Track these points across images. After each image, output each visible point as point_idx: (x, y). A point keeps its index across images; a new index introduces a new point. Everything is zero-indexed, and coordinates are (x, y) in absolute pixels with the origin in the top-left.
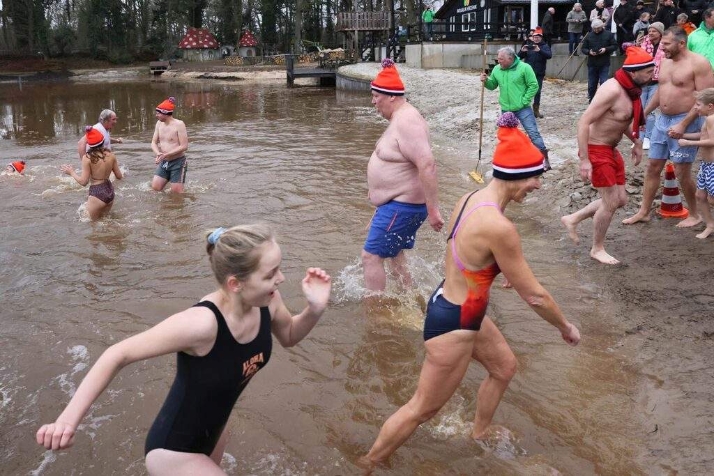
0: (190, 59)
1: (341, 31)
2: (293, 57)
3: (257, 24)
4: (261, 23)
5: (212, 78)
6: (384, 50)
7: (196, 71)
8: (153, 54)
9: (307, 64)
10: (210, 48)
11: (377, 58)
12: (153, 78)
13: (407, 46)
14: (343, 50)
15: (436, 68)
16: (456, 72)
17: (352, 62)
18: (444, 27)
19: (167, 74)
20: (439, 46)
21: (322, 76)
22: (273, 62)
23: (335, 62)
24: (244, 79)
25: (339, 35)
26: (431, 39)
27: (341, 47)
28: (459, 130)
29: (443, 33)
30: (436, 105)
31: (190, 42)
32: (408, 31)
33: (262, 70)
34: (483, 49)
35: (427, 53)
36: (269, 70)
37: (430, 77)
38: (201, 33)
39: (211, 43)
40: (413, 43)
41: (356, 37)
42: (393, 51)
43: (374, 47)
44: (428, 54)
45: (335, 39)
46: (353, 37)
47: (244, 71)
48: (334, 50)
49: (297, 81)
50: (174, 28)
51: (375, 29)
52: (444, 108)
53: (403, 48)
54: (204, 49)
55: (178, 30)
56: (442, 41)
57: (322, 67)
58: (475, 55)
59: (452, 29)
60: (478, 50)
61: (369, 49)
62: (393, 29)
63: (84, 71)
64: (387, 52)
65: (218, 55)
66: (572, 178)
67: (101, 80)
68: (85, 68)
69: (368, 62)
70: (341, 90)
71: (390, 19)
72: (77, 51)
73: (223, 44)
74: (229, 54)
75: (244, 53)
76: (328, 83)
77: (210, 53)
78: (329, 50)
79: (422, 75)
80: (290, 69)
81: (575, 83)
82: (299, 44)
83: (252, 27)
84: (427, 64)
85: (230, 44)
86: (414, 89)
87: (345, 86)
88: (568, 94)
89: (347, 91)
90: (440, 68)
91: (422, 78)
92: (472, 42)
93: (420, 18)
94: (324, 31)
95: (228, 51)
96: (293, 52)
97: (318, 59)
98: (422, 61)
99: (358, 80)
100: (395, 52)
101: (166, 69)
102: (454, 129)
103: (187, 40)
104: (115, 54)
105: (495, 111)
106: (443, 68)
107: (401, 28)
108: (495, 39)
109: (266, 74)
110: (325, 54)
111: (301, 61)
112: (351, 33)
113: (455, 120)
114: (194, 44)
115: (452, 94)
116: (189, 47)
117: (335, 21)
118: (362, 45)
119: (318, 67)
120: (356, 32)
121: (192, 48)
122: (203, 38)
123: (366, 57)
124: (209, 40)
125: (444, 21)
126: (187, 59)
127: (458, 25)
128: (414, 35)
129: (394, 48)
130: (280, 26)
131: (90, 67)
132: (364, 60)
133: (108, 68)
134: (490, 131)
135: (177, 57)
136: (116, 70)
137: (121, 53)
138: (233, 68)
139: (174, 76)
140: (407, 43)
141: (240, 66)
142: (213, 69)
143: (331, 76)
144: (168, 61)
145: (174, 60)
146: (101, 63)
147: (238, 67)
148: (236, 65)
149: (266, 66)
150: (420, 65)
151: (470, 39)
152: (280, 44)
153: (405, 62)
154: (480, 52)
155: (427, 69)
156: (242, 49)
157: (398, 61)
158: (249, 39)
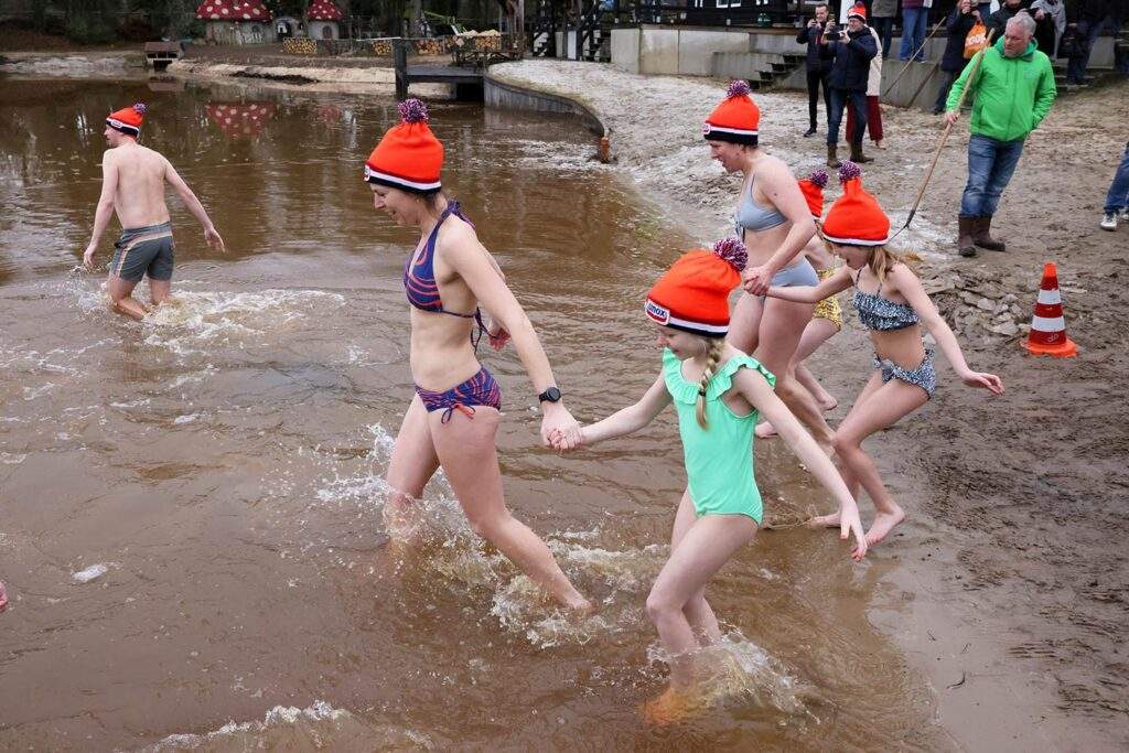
0: (218, 39)
2: (407, 44)
5: (260, 76)
6: (572, 36)
7: (231, 62)
8: (149, 28)
9: (432, 58)
10: (254, 20)
11: (559, 51)
12: (152, 73)
13: (613, 32)
14: (497, 34)
15: (665, 75)
16: (701, 83)
17: (514, 57)
19: (177, 66)
20: (674, 33)
21: (459, 81)
22: (371, 51)
23: (482, 55)
24: (318, 81)
26: (659, 19)
27: (495, 27)
28: (698, 189)
29: (682, 9)
30: (661, 143)
31: (217, 8)
32: (617, 2)
33: (350, 65)
34: (753, 41)
35: (650, 45)
36: (364, 66)
37: (654, 91)
39: (257, 12)
40: (624, 25)
41: (521, 10)
42: (588, 41)
43: (555, 30)
44: (651, 48)
45: (484, 12)
46: (516, 11)
47: (319, 66)
48: (484, 34)
49: (413, 88)
52: (674, 149)
53: (606, 35)
54: (242, 21)
56: (679, 24)
57: (459, 64)
58: (737, 53)
60: (743, 43)
61: (545, 35)
63: (25, 54)
64: (577, 40)
65: (271, 35)
67: (58, 73)
68: (30, 50)
69: (544, 57)
70: (493, 108)
72: (9, 17)
73: (277, 15)
74: (289, 34)
75: (317, 31)
76: (469, 95)
77: (255, 30)
78: (473, 33)
79: (641, 87)
80: (401, 67)
81: (912, 112)
82: (418, 19)
84: (649, 67)
85: (291, 15)
86: (623, 112)
87: (501, 101)
89: (504, 110)
90: (672, 75)
91: (639, 91)
92: (735, 27)
95: (289, 27)
96: (406, 34)
97: (453, 49)
98: (640, 60)
99: (523, 90)
100: (592, 40)
101: (174, 56)
102: (687, 186)
103: (212, 3)
104: (80, 25)
106: (679, 75)
108: (774, 25)
109: (357, 74)
110: (464, 39)
111: (421, 51)
112: (513, 4)
113: (691, 171)
114: (225, 11)
115: (691, 124)
116: (214, 16)
118: (533, 26)
119: (453, 65)
120: (522, 2)
121: (222, 19)
122: (241, 2)
123: (540, 49)
124: (253, 4)
126: (213, 39)
128: (627, 11)
129: (591, 34)
131: (37, 49)
132: (536, 55)
133: (66, 51)
135: (195, 35)
136: (82, 55)
137: (91, 24)
138: (298, 59)
139: (191, 71)
140: (612, 25)
141: (311, 56)
142: (262, 61)
143: (475, 81)
144: (178, 42)
145: (190, 40)
146: (55, 40)
147: (307, 59)
148: (304, 55)
149: (359, 58)
150: (636, 68)
151: (729, 22)
152: (384, 17)
153: (609, 60)
154: (747, 49)
155: (648, 75)
156: (313, 24)
157: (596, 59)
158: (326, 7)
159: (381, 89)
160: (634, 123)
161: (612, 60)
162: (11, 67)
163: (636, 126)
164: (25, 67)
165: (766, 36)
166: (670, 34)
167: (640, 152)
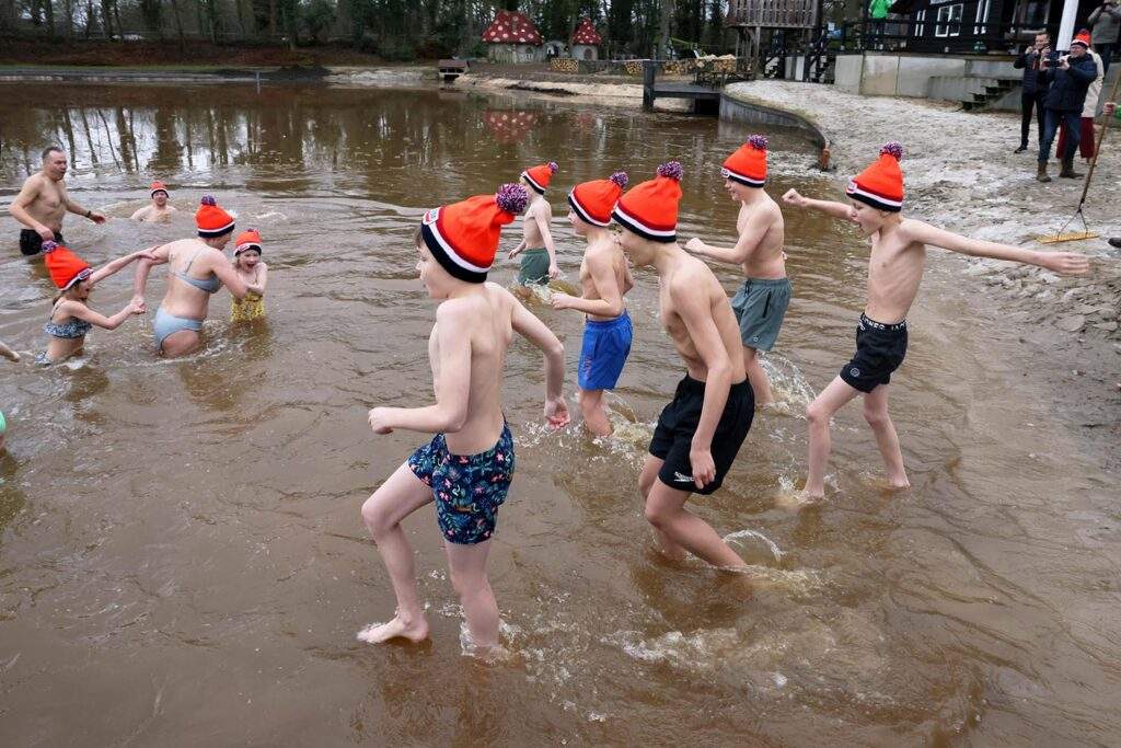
0: (497, 58)
1: (733, 27)
2: (655, 65)
3: (602, 9)
4: (608, 7)
5: (529, 89)
6: (801, 61)
7: (507, 78)
8: (442, 48)
9: (676, 78)
10: (529, 43)
11: (788, 74)
12: (442, 85)
13: (838, 57)
14: (734, 58)
15: (884, 96)
16: (917, 104)
17: (748, 78)
18: (904, 29)
19: (463, 79)
20: (894, 59)
21: (697, 97)
22: (623, 71)
23: (720, 76)
24: (578, 94)
25: (731, 33)
26: (881, 47)
27: (732, 52)
29: (902, 38)
31: (499, 33)
32: (844, 31)
33: (605, 82)
34: (969, 66)
35: (871, 70)
36: (617, 82)
37: (872, 109)
38: (516, 19)
39: (531, 36)
40: (848, 52)
41: (757, 38)
42: (815, 64)
43: (785, 55)
44: (872, 72)
45: (723, 39)
46: (753, 37)
47: (579, 82)
48: (721, 58)
49: (659, 103)
50: (477, 11)
51: (789, 26)
53: (832, 61)
54: (519, 44)
55: (482, 13)
56: (899, 51)
57: (699, 83)
58: (952, 77)
59: (919, 31)
60: (959, 69)
61: (776, 59)
62: (820, 27)
63: (345, 68)
64: (805, 64)
65: (541, 55)
66: (1091, 288)
67: (368, 83)
68: (345, 65)
69: (773, 79)
70: (727, 121)
71: (815, 10)
72: (335, 38)
74: (556, 55)
75: (580, 53)
76: (706, 109)
77: (529, 51)
78: (713, 57)
79: (861, 106)
80: (649, 84)
82: (666, 45)
83: (595, 15)
84: (869, 88)
85: (559, 39)
86: (843, 127)
87: (734, 115)
88: (1110, 150)
89: (736, 123)
90: (890, 96)
91: (858, 110)
92: (952, 54)
93: (866, 12)
94: (707, 26)
95: (556, 49)
96: (655, 57)
97: (694, 70)
98: (862, 81)
99: (754, 106)
100: (818, 65)
101: (460, 71)
103: (495, 29)
104: (389, 46)
105: (974, 172)
106: (896, 96)
107: (831, 27)
108: (990, 53)
109: (611, 89)
110: (705, 62)
111: (667, 72)
112: (751, 32)
114: (505, 36)
116: (497, 39)
117: (726, 11)
118: (766, 51)
119: (693, 83)
120: (758, 29)
121: (503, 42)
122: (519, 27)
123: (771, 72)
124: (529, 30)
125: (907, 17)
126: (494, 58)
127: (930, 25)
128: (852, 40)
129: (818, 59)
130: (638, 15)
131: (354, 64)
132: (767, 77)
133: (378, 65)
134: (962, 203)
135: (479, 55)
136: (389, 69)
137: (398, 44)
138: (561, 76)
139: (474, 83)
140: (839, 52)
141: (573, 73)
142: (532, 76)
143: (713, 98)
144: (465, 60)
145: (475, 59)
146: (368, 57)
147: (570, 76)
148: (566, 73)
149: (613, 76)
150: (857, 89)
151: (947, 50)
152: (637, 42)
153: (832, 82)
154: (962, 74)
155: (868, 96)
156: (577, 47)
157: (821, 81)
158: (588, 33)
159: (630, 102)
160: (852, 137)
161: (835, 82)
162: (332, 78)
163: (855, 140)
164: (344, 78)
165: (981, 63)
166: (892, 60)
167: (858, 162)
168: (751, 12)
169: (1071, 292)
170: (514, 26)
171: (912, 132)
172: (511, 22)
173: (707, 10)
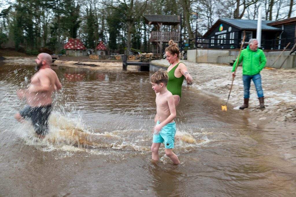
0: (70, 55)
1: (152, 42)
5: (82, 64)
7: (74, 61)
9: (133, 60)
10: (81, 50)
13: (188, 51)
14: (152, 54)
15: (204, 63)
16: (215, 65)
17: (158, 59)
19: (57, 62)
21: (142, 65)
22: (115, 58)
23: (149, 58)
24: (99, 66)
27: (152, 52)
28: (219, 89)
30: (205, 79)
33: (109, 62)
34: (230, 52)
35: (199, 55)
36: (113, 62)
37: (201, 67)
39: (82, 47)
40: (191, 49)
45: (148, 48)
46: (159, 46)
47: (100, 62)
48: (148, 54)
49: (128, 67)
52: (209, 80)
53: (186, 52)
54: (77, 50)
57: (142, 61)
58: (225, 56)
60: (227, 53)
62: (181, 42)
65: (85, 54)
67: (20, 63)
68: (12, 56)
70: (152, 72)
71: (179, 36)
73: (88, 48)
74: (91, 54)
75: (99, 53)
76: (145, 69)
77: (81, 52)
78: (145, 54)
79: (197, 66)
80: (125, 62)
81: (282, 70)
82: (128, 50)
84: (199, 61)
85: (91, 49)
87: (155, 70)
90: (206, 63)
92: (225, 49)
94: (142, 44)
95: (91, 52)
96: (125, 54)
97: (139, 58)
98: (197, 58)
101: (56, 59)
104: (29, 50)
106: (208, 63)
107: (185, 41)
108: (236, 49)
109: (111, 64)
110: (143, 55)
111: (130, 59)
112: (158, 43)
114: (72, 47)
116: (69, 48)
119: (140, 61)
120: (161, 43)
121: (71, 49)
122: (77, 44)
124: (80, 45)
126: (68, 55)
128: (192, 45)
131: (15, 56)
132: (164, 59)
134: (236, 90)
135: (63, 53)
136: (29, 58)
137: (33, 49)
139: (61, 63)
140: (188, 49)
141: (97, 60)
142: (83, 60)
143: (147, 65)
144: (58, 55)
145: (61, 55)
146: (21, 54)
147: (96, 60)
148: (95, 59)
149: (111, 60)
150: (195, 61)
151: (223, 47)
152: (119, 50)
153: (186, 59)
154: (228, 55)
155: (199, 63)
156: (98, 51)
157: (183, 59)
158: (102, 46)
160: (196, 75)
161: (188, 59)
162: (6, 61)
163: (197, 75)
164: (11, 61)
165: (234, 52)
166: (205, 51)
167: (199, 81)
168: (159, 37)
169: (279, 110)
170: (75, 43)
171: (215, 73)
172: (74, 42)
173: (142, 39)
